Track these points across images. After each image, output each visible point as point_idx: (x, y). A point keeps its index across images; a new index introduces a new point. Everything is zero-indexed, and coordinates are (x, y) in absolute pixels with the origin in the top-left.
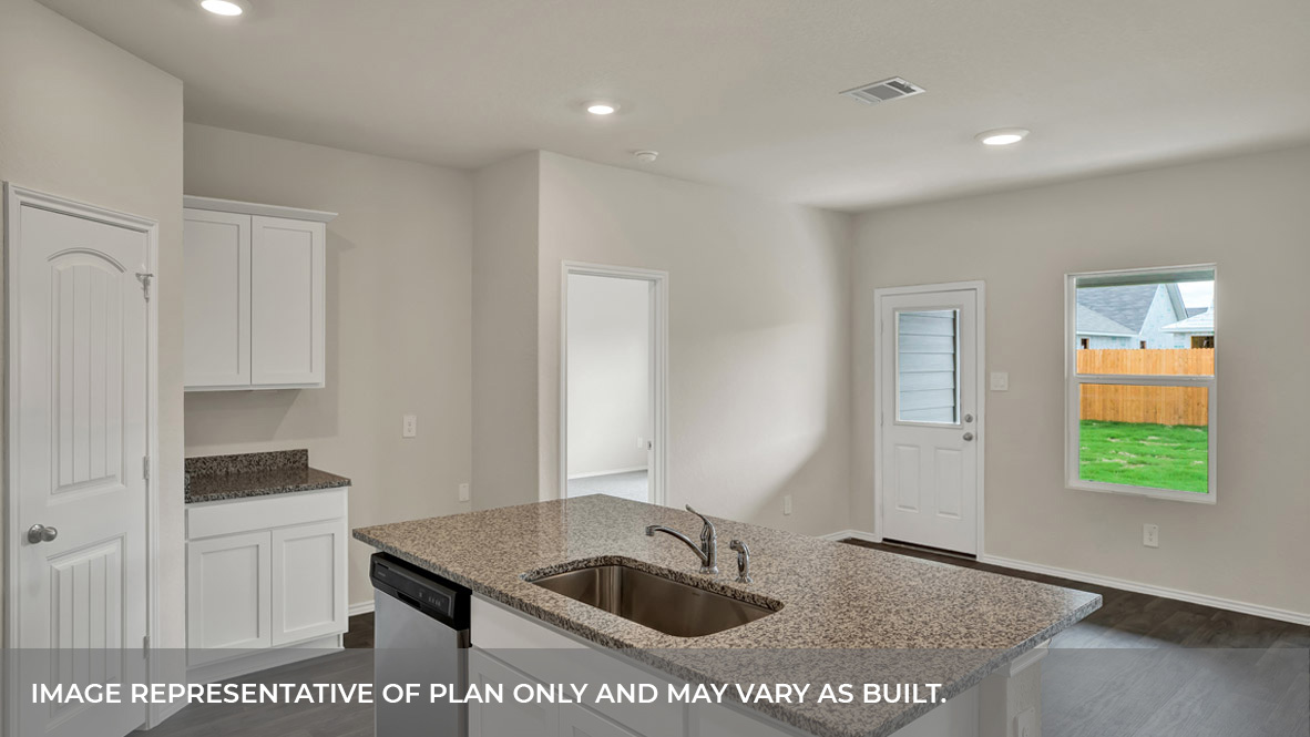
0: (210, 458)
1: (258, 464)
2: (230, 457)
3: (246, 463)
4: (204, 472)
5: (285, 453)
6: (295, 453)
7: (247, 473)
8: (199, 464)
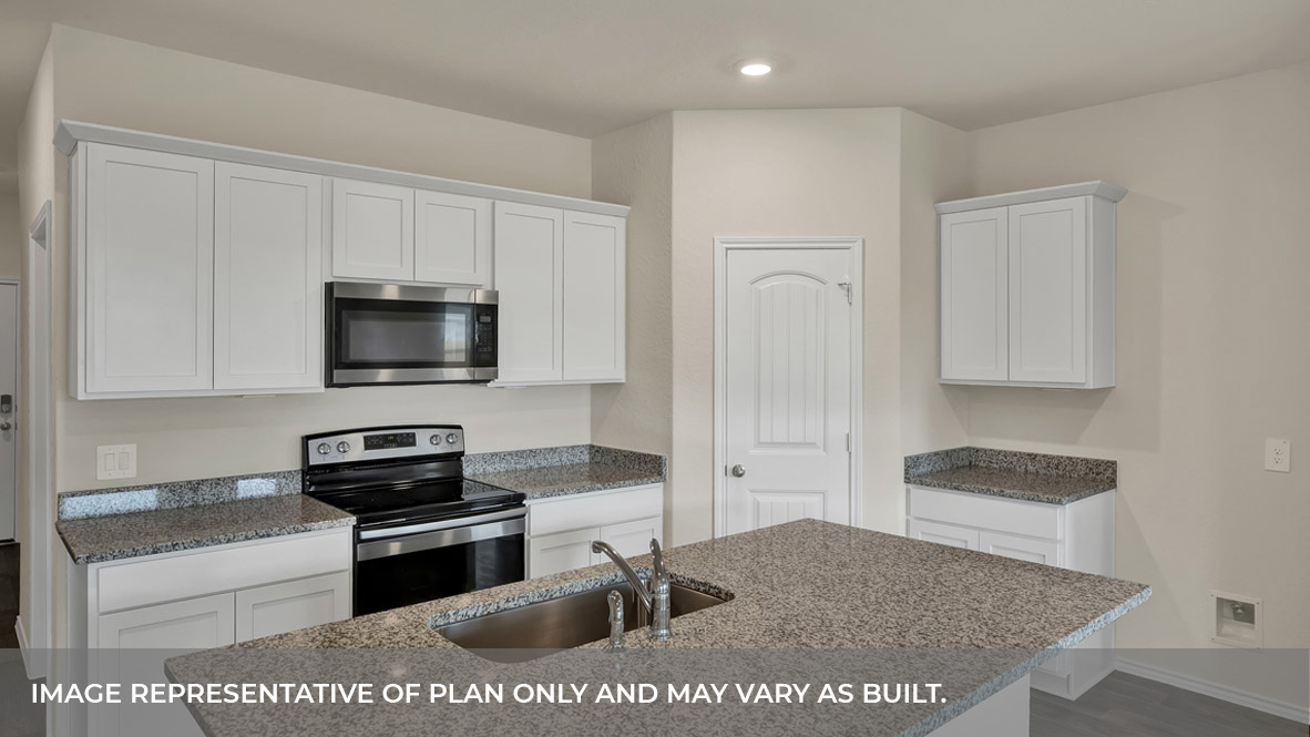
0: (1011, 452)
1: (1057, 468)
2: (1029, 455)
3: (1044, 464)
4: (1005, 465)
5: (1087, 461)
6: (1098, 463)
7: (1045, 474)
8: (1001, 457)
